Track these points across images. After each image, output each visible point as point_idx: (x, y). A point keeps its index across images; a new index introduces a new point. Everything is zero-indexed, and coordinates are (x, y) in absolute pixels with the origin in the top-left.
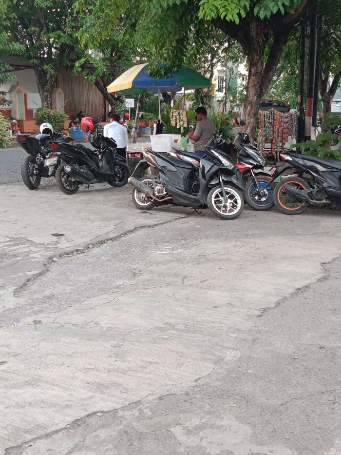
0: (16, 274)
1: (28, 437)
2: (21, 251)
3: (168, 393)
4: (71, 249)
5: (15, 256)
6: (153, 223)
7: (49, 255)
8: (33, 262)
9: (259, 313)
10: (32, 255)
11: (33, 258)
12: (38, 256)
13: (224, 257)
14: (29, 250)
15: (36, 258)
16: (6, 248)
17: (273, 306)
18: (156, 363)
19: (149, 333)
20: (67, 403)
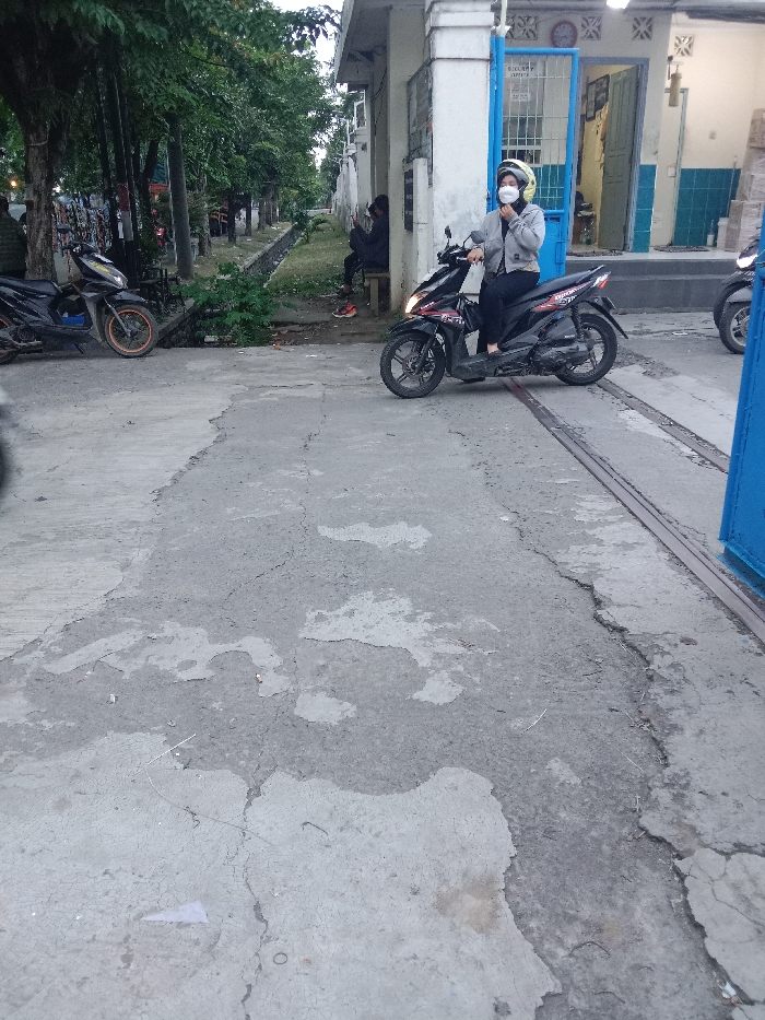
3: (74, 619)
9: (154, 496)
17: (168, 484)
18: (37, 588)
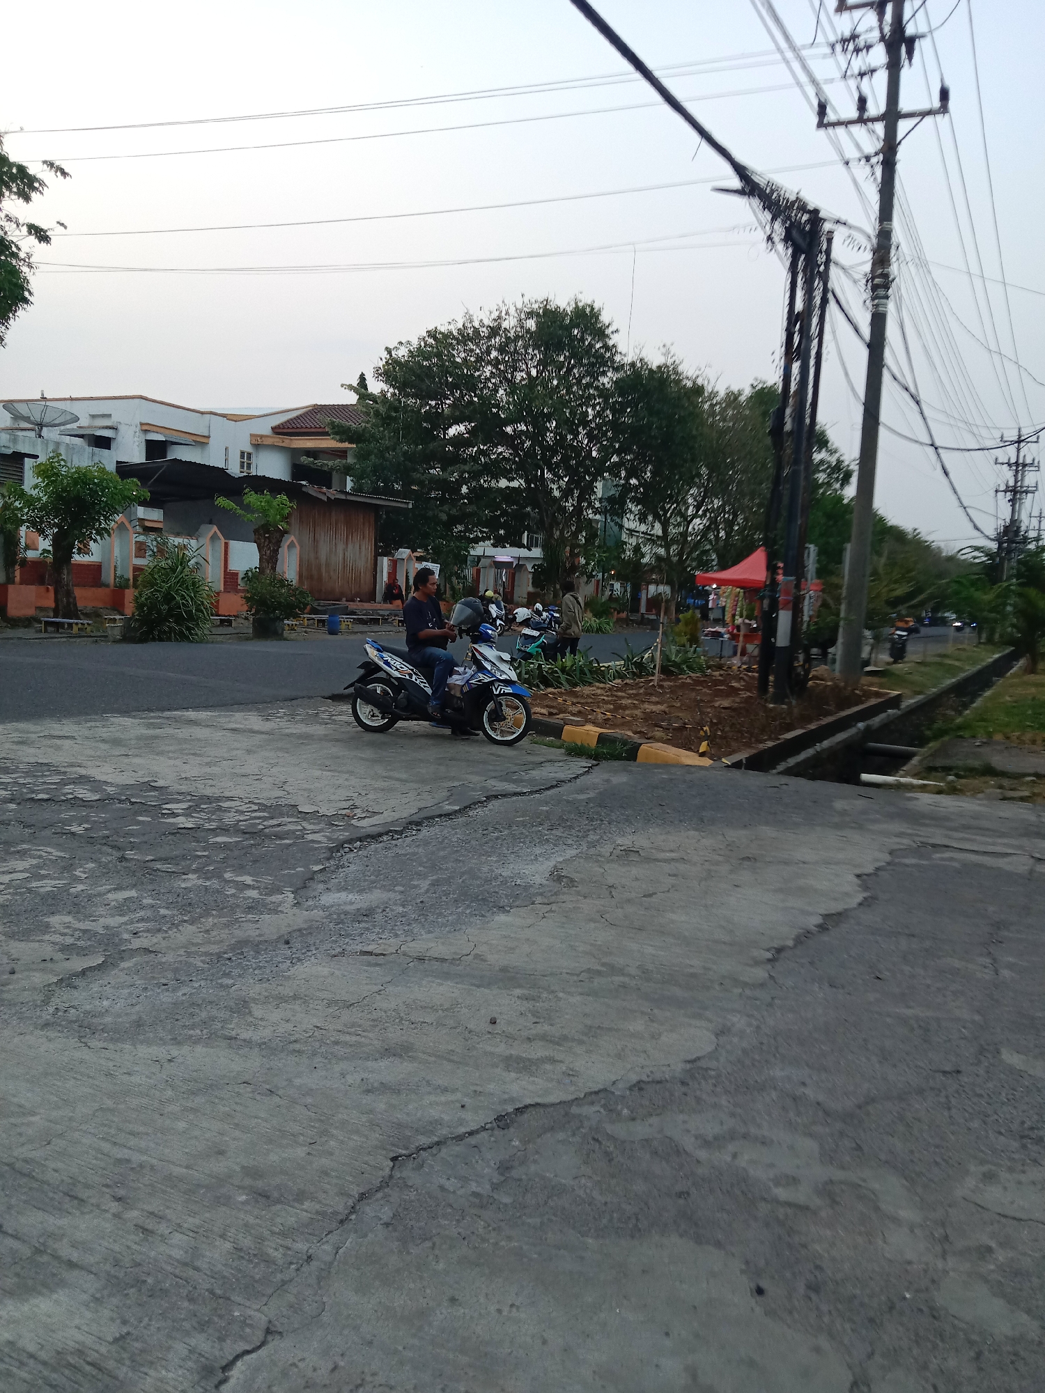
0: (294, 869)
1: (424, 1140)
2: (286, 828)
3: (650, 1079)
4: (380, 829)
5: (279, 836)
6: (518, 790)
7: (341, 837)
8: (316, 849)
9: (769, 955)
10: (310, 837)
11: (313, 841)
12: (320, 837)
13: (673, 855)
14: (300, 828)
15: (319, 842)
16: (257, 821)
17: (790, 943)
19: (580, 978)
20: (473, 1088)
